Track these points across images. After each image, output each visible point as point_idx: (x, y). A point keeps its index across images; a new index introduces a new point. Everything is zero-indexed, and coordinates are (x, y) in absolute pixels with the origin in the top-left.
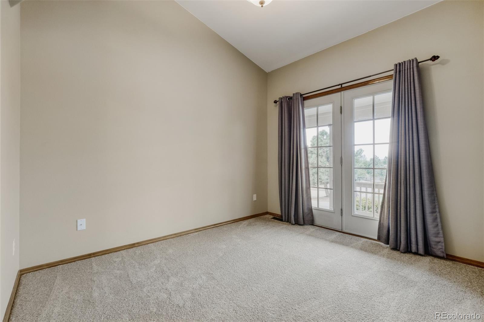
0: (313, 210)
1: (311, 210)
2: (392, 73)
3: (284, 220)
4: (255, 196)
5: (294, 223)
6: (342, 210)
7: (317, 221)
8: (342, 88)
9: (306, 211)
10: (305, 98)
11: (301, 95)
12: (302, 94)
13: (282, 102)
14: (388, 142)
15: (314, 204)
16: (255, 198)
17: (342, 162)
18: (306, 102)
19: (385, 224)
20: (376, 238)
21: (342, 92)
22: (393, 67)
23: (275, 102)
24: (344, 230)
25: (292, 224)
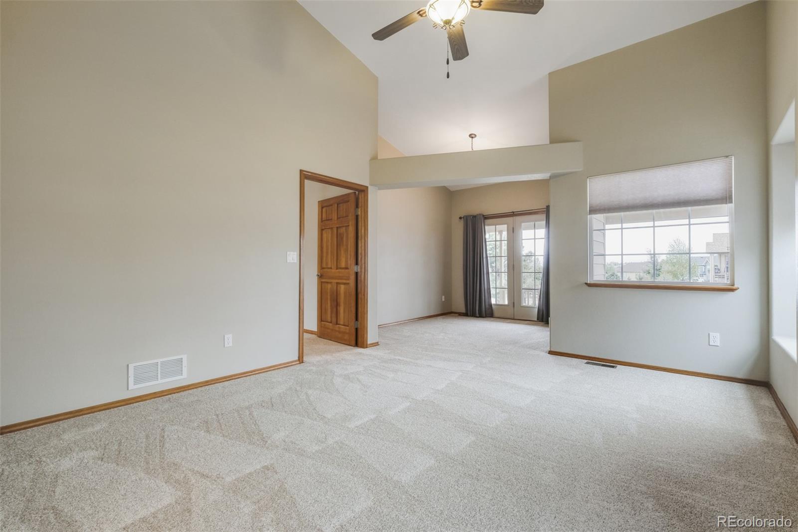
0: (493, 306)
1: (491, 305)
2: (545, 210)
3: (469, 315)
4: (443, 297)
5: (478, 316)
6: (514, 303)
7: (496, 314)
8: (513, 214)
9: (487, 306)
10: (486, 218)
11: (483, 216)
12: (484, 214)
13: (467, 219)
14: (543, 254)
15: (493, 301)
16: (443, 300)
17: (513, 268)
18: (487, 221)
19: (541, 308)
20: (536, 320)
21: (514, 217)
22: (545, 207)
23: (460, 218)
24: (515, 318)
25: (477, 317)
